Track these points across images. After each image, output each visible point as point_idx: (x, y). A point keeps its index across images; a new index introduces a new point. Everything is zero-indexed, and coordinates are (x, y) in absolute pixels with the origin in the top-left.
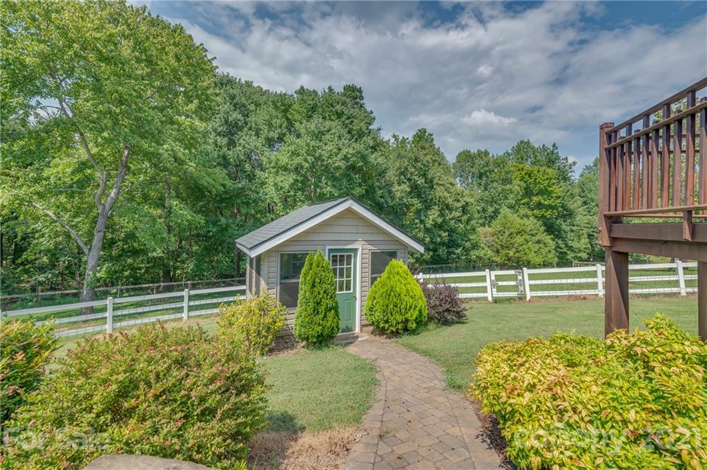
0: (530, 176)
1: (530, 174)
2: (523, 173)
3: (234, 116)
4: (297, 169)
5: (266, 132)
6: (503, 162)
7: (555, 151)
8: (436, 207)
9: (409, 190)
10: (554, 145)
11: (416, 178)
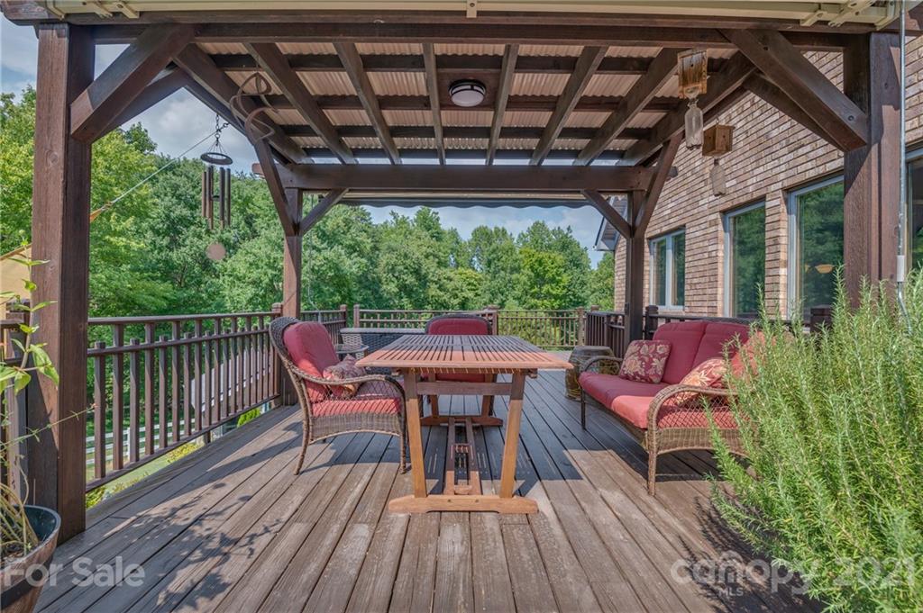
0: (540, 264)
1: (540, 261)
2: (534, 259)
3: (178, 212)
4: (256, 283)
5: (219, 232)
6: (511, 249)
7: (570, 235)
8: (429, 307)
9: (396, 290)
10: (569, 229)
11: (405, 277)
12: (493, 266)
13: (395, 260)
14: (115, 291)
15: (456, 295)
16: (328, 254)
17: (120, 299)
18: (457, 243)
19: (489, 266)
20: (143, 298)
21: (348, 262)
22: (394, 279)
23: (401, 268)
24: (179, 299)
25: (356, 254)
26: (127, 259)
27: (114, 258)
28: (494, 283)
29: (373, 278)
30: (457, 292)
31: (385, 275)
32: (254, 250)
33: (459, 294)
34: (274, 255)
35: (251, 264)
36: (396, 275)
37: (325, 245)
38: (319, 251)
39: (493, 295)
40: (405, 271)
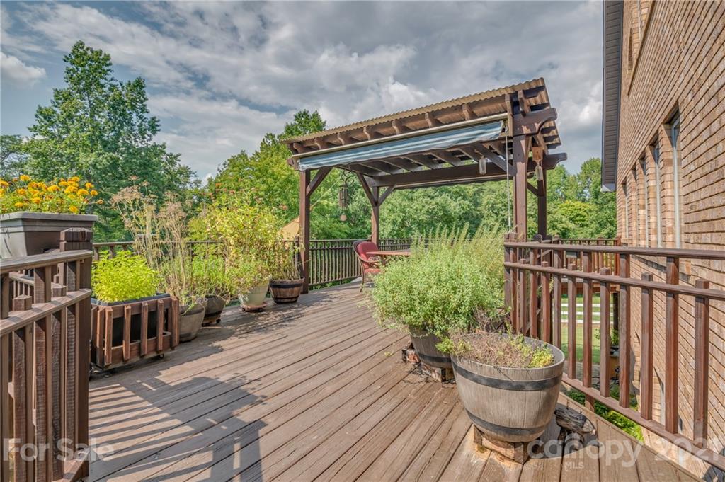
12: (600, 198)
13: (494, 199)
14: (323, 229)
15: (556, 226)
16: (439, 200)
17: (326, 234)
18: (565, 177)
19: (597, 198)
20: (335, 233)
21: (454, 204)
22: (493, 215)
23: (500, 205)
24: (352, 234)
25: (460, 198)
26: (329, 212)
27: (322, 212)
28: (602, 214)
29: (477, 215)
30: (556, 223)
31: (486, 212)
32: (392, 201)
33: (559, 225)
34: (404, 203)
35: (390, 210)
36: (495, 211)
37: (437, 193)
38: (432, 198)
39: (601, 225)
40: (503, 208)
